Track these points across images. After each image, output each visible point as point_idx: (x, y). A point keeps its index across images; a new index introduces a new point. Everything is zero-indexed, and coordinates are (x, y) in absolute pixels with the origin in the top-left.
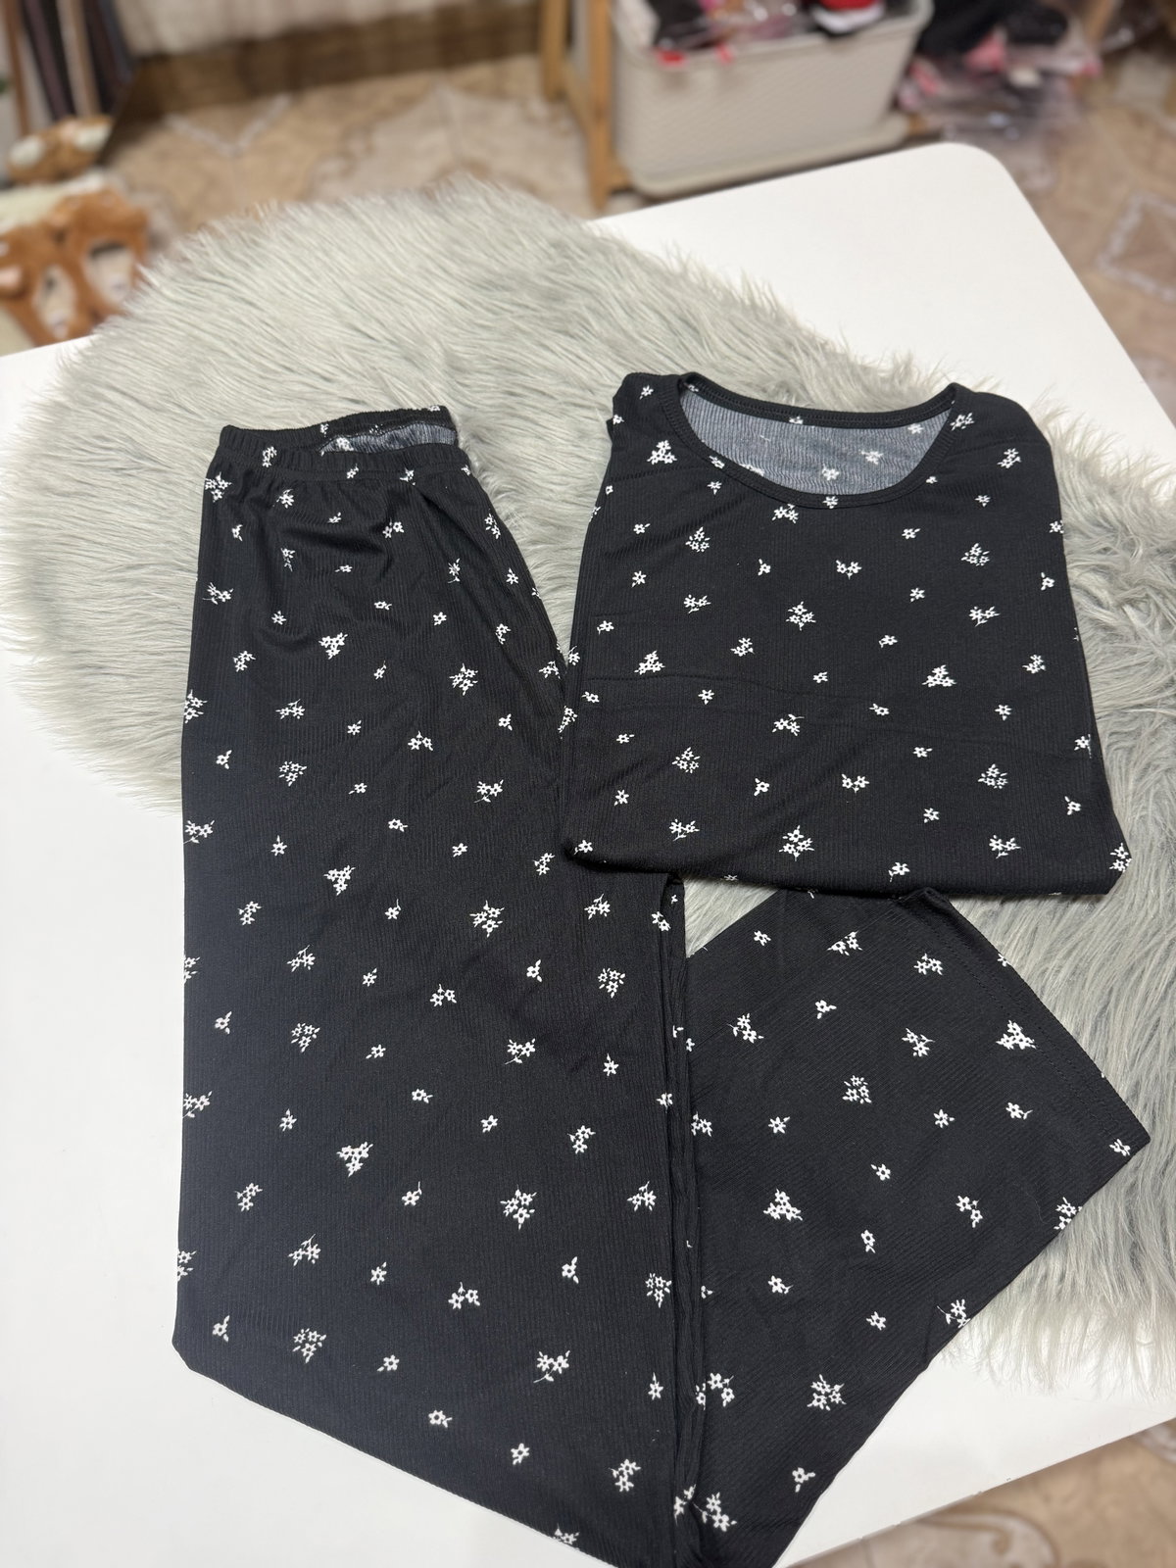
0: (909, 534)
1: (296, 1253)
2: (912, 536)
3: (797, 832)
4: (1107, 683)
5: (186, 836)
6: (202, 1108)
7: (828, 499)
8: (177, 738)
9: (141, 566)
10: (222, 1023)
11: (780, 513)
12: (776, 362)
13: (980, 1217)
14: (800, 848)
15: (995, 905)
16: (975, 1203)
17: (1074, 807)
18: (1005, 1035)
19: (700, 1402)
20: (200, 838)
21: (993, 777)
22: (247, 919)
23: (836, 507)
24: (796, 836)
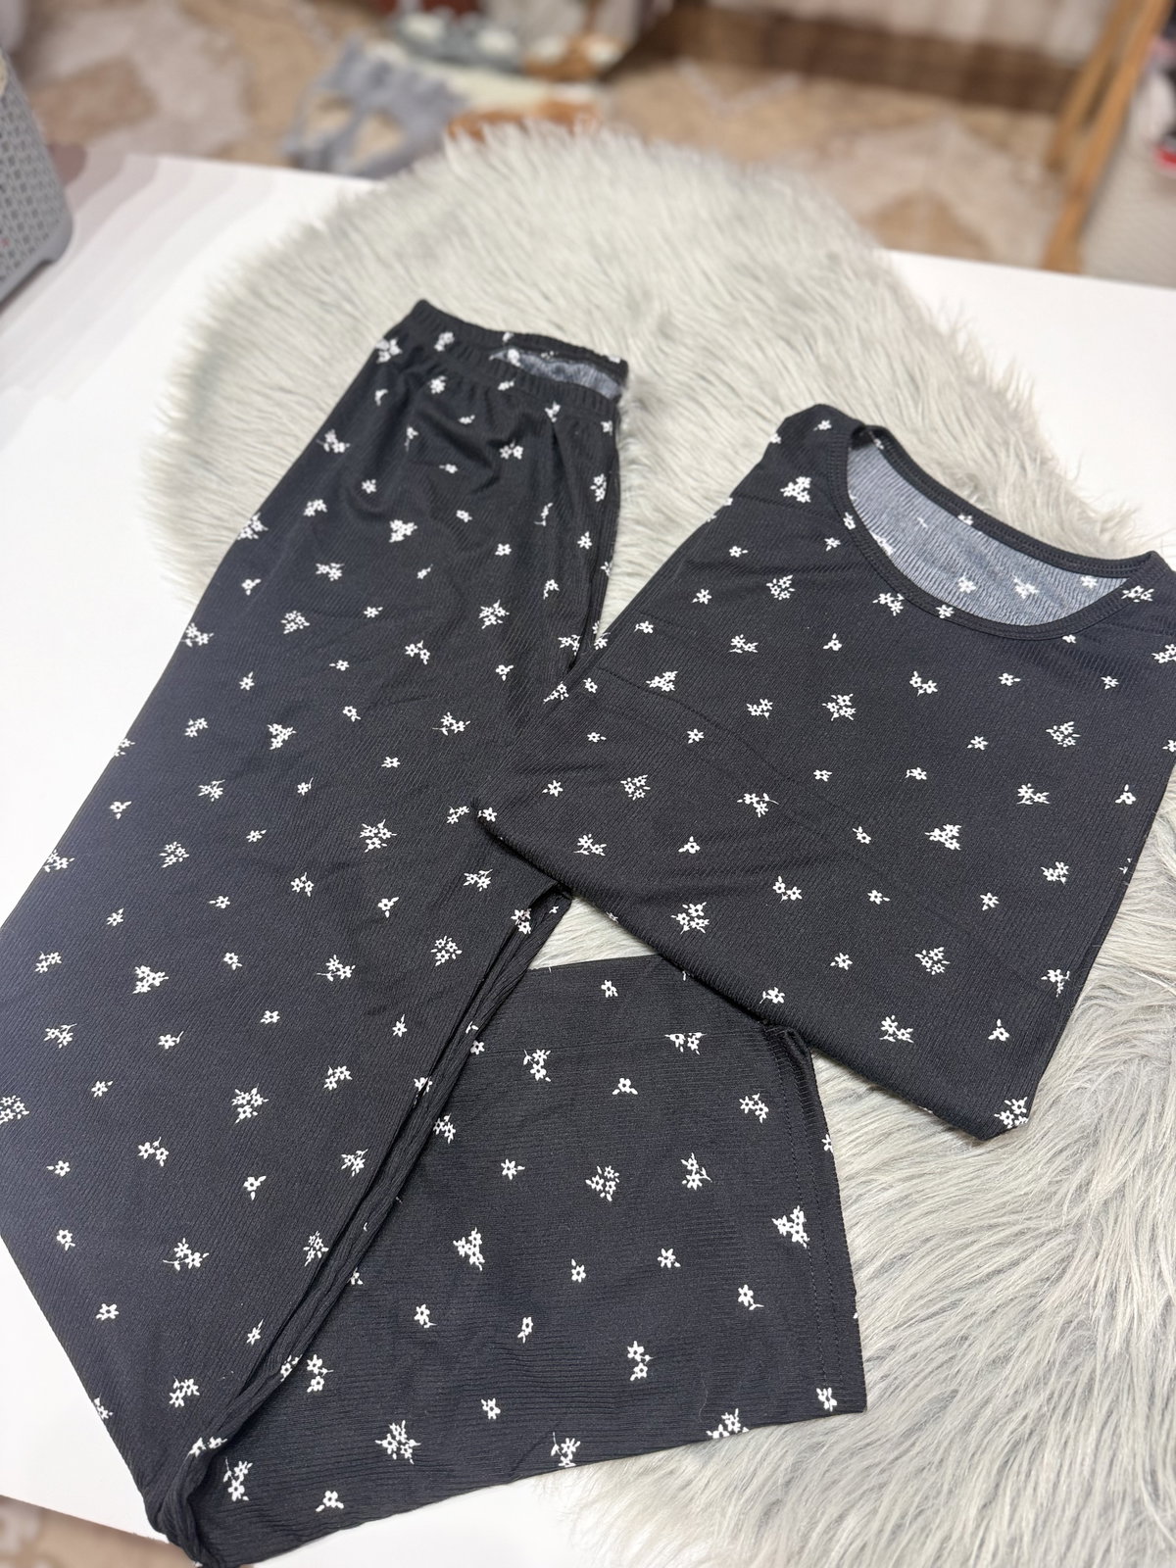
0: (1007, 679)
1: (53, 1030)
2: (1009, 683)
3: (700, 907)
4: (1135, 934)
5: (185, 636)
6: (58, 868)
7: (944, 607)
8: (225, 549)
9: (289, 392)
10: (118, 807)
11: (884, 598)
12: (983, 455)
13: (644, 1375)
14: (693, 924)
15: (861, 1087)
16: (647, 1358)
17: (1000, 1034)
18: (785, 1218)
19: (283, 1371)
20: (195, 643)
21: (933, 960)
22: (191, 732)
23: (946, 619)
24: (697, 911)
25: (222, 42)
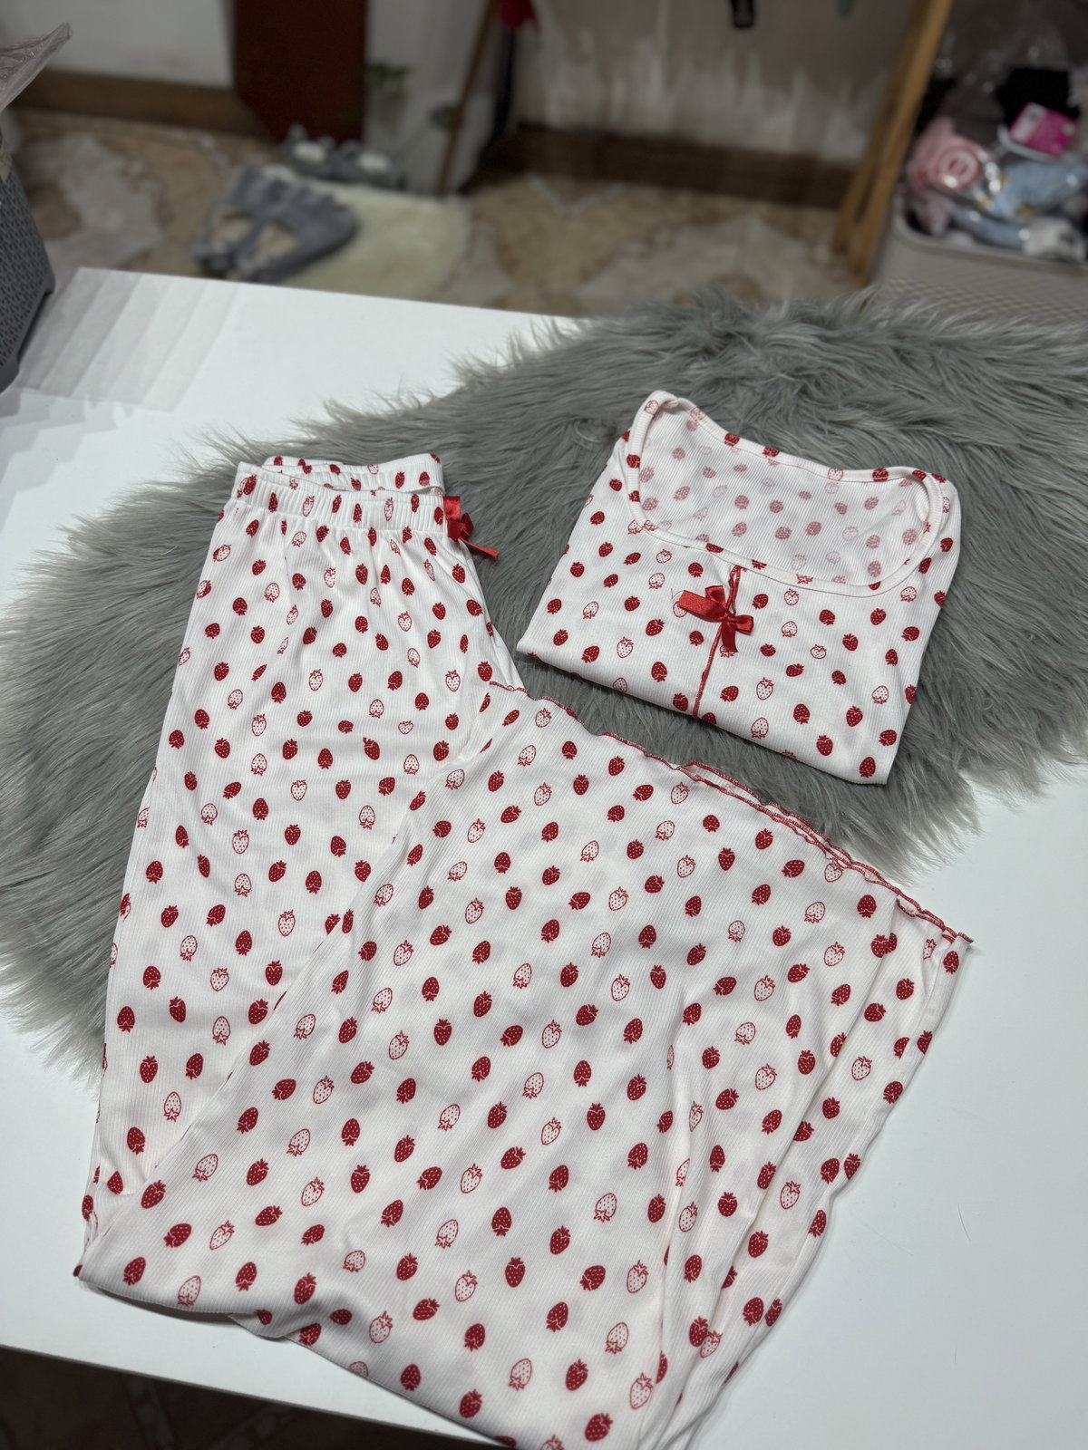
25: (137, 168)
